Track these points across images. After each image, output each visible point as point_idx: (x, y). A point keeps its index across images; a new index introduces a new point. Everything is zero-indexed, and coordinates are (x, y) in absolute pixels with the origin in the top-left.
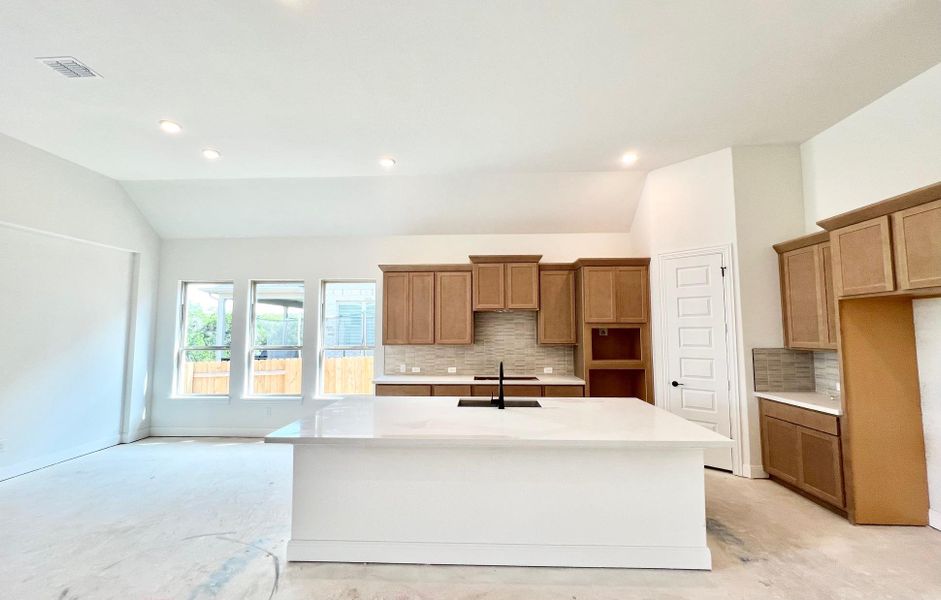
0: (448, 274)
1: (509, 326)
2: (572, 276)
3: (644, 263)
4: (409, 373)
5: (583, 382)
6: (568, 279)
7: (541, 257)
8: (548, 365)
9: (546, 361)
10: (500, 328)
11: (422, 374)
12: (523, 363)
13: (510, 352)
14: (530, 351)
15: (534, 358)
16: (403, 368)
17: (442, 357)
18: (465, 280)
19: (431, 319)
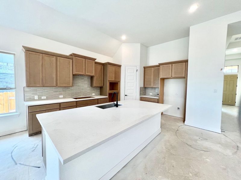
0: (62, 58)
1: (82, 80)
2: (103, 67)
3: (120, 66)
4: (40, 99)
5: (107, 97)
6: (102, 67)
7: (96, 59)
8: (94, 93)
9: (93, 92)
10: (80, 81)
11: (47, 99)
12: (86, 93)
13: (82, 89)
14: (88, 89)
15: (90, 91)
16: (36, 97)
17: (57, 92)
18: (70, 62)
19: (54, 76)
